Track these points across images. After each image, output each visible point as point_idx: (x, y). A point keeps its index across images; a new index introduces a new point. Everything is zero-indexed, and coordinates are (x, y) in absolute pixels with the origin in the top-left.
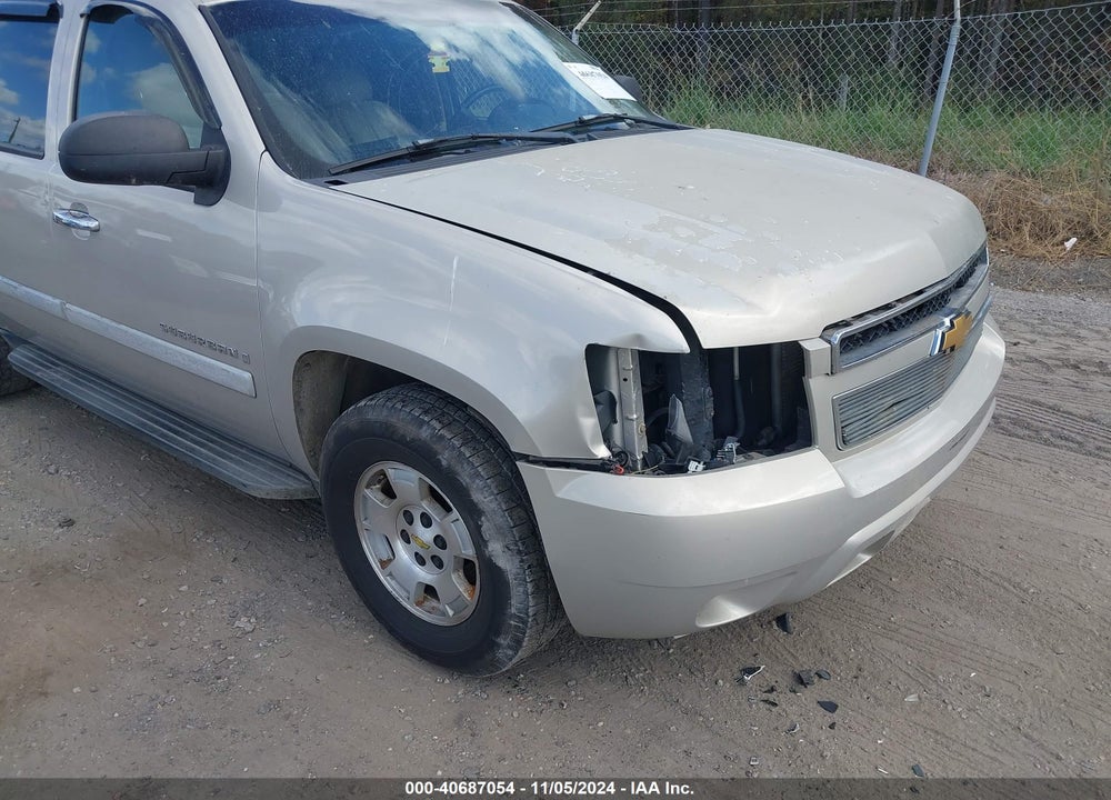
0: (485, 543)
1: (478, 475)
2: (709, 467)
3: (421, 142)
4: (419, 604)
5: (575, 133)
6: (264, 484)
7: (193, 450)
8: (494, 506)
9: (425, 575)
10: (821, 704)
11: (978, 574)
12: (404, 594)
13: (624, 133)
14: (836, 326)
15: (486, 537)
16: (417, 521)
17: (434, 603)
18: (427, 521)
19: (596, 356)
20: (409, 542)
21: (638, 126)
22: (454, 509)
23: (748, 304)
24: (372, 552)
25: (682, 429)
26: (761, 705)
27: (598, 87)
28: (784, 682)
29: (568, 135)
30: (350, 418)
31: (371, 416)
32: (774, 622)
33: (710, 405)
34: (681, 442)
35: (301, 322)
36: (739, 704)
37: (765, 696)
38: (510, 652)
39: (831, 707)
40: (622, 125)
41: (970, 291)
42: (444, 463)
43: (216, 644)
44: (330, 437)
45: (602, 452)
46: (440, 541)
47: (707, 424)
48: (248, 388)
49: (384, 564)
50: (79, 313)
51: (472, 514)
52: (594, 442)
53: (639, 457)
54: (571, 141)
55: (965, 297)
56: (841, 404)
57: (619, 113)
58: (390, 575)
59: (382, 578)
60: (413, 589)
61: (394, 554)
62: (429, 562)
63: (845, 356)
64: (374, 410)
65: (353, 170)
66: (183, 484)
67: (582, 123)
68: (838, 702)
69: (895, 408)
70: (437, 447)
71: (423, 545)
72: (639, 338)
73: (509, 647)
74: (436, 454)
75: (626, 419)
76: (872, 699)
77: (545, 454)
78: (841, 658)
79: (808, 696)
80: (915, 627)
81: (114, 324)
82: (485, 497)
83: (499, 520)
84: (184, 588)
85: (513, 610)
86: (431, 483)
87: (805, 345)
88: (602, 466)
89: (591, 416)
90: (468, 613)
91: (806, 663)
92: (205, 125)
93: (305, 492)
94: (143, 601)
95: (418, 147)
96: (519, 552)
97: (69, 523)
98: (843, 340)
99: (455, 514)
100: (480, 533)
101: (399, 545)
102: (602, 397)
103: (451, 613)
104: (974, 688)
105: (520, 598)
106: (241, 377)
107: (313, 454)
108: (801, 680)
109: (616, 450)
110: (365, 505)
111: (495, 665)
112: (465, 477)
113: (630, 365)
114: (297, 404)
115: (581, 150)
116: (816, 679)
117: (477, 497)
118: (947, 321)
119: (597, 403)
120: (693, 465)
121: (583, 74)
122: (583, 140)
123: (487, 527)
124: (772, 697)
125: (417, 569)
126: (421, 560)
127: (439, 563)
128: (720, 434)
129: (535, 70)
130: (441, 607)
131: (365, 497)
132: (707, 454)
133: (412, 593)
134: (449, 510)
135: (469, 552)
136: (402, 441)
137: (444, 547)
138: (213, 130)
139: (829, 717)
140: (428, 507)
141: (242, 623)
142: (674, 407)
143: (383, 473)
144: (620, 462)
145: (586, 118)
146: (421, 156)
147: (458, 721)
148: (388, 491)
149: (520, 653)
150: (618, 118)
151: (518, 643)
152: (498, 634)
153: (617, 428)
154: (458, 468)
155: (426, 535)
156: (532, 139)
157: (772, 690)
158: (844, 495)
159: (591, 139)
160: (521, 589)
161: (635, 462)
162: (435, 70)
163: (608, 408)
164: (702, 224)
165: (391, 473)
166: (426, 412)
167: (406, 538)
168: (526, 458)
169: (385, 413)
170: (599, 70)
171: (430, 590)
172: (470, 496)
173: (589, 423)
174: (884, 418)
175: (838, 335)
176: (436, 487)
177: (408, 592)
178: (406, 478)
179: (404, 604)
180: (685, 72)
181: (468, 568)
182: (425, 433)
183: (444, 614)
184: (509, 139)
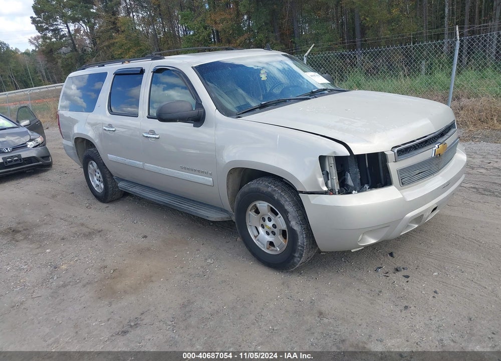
0: (290, 222)
1: (287, 200)
2: (359, 192)
3: (263, 103)
4: (268, 249)
5: (310, 96)
6: (214, 216)
7: (188, 208)
8: (292, 210)
9: (269, 238)
10: (404, 276)
11: (464, 238)
12: (263, 246)
13: (327, 94)
14: (396, 147)
15: (290, 220)
16: (267, 220)
17: (273, 248)
18: (270, 220)
19: (322, 159)
20: (264, 228)
21: (331, 92)
22: (279, 213)
23: (367, 141)
24: (252, 232)
25: (350, 182)
26: (383, 277)
27: (317, 80)
28: (391, 270)
29: (309, 97)
30: (245, 188)
31: (252, 186)
32: (388, 255)
33: (359, 174)
34: (350, 186)
35: (227, 161)
36: (376, 277)
37: (385, 275)
38: (299, 259)
39: (407, 277)
40: (326, 92)
41: (447, 137)
42: (276, 198)
43: (202, 267)
44: (238, 196)
45: (325, 189)
46: (274, 226)
47: (358, 181)
48: (211, 183)
49: (256, 237)
50: (150, 166)
51: (285, 213)
52: (323, 186)
53: (337, 191)
54: (309, 99)
55: (445, 139)
56: (401, 172)
57: (325, 88)
58: (258, 240)
59: (255, 241)
60: (265, 243)
61: (259, 233)
62: (271, 234)
63: (400, 157)
64: (253, 185)
65: (243, 113)
66: (180, 224)
67: (313, 92)
68: (410, 275)
69: (420, 174)
70: (274, 193)
71: (269, 228)
72: (335, 152)
73: (298, 257)
74: (274, 195)
75: (332, 179)
76: (422, 275)
77: (308, 190)
78: (412, 264)
79: (399, 274)
80: (439, 254)
81: (163, 168)
82: (289, 207)
83: (294, 214)
84: (188, 253)
85: (299, 244)
86: (271, 206)
87: (386, 153)
88: (325, 193)
89: (321, 177)
90: (284, 249)
91: (398, 265)
92: (196, 103)
93: (227, 218)
94: (176, 256)
95: (262, 105)
96: (301, 224)
97: (145, 237)
98: (398, 151)
99: (280, 215)
100: (288, 219)
101: (260, 229)
102: (324, 172)
103: (279, 250)
104: (458, 270)
105: (302, 239)
106: (208, 180)
107: (232, 203)
108: (397, 270)
109: (330, 189)
110: (249, 218)
111: (294, 264)
112: (282, 201)
113: (332, 161)
114: (227, 186)
115: (313, 102)
116: (403, 270)
117: (286, 207)
118: (437, 146)
119: (323, 174)
120: (354, 192)
121: (311, 76)
122: (313, 98)
123: (290, 217)
124: (387, 275)
125: (266, 236)
126: (268, 234)
127: (274, 233)
128: (362, 184)
129: (288, 71)
130: (275, 249)
131: (249, 214)
132: (358, 188)
133: (265, 246)
134: (277, 214)
135: (284, 227)
136: (263, 193)
137: (275, 228)
138: (199, 104)
139: (407, 280)
140: (270, 215)
141: (209, 261)
142: (347, 176)
143: (255, 205)
144: (331, 192)
145: (314, 91)
146: (262, 107)
147: (283, 284)
148: (257, 212)
149: (302, 259)
150: (324, 90)
151: (301, 255)
152: (295, 253)
153: (329, 182)
154: (281, 199)
155: (270, 224)
156: (297, 99)
157: (387, 273)
158: (403, 200)
159: (316, 97)
160: (302, 236)
161: (335, 192)
162: (262, 79)
163: (326, 175)
164: (352, 120)
165: (258, 205)
166: (269, 183)
167: (263, 227)
168: (302, 192)
169: (257, 185)
170: (317, 74)
171: (271, 244)
172: (284, 207)
173: (321, 180)
174: (416, 177)
175: (396, 150)
176: (273, 207)
177: (264, 245)
178: (263, 206)
179: (263, 249)
180: (351, 66)
181: (284, 233)
182: (270, 189)
183: (276, 251)
184: (289, 100)
